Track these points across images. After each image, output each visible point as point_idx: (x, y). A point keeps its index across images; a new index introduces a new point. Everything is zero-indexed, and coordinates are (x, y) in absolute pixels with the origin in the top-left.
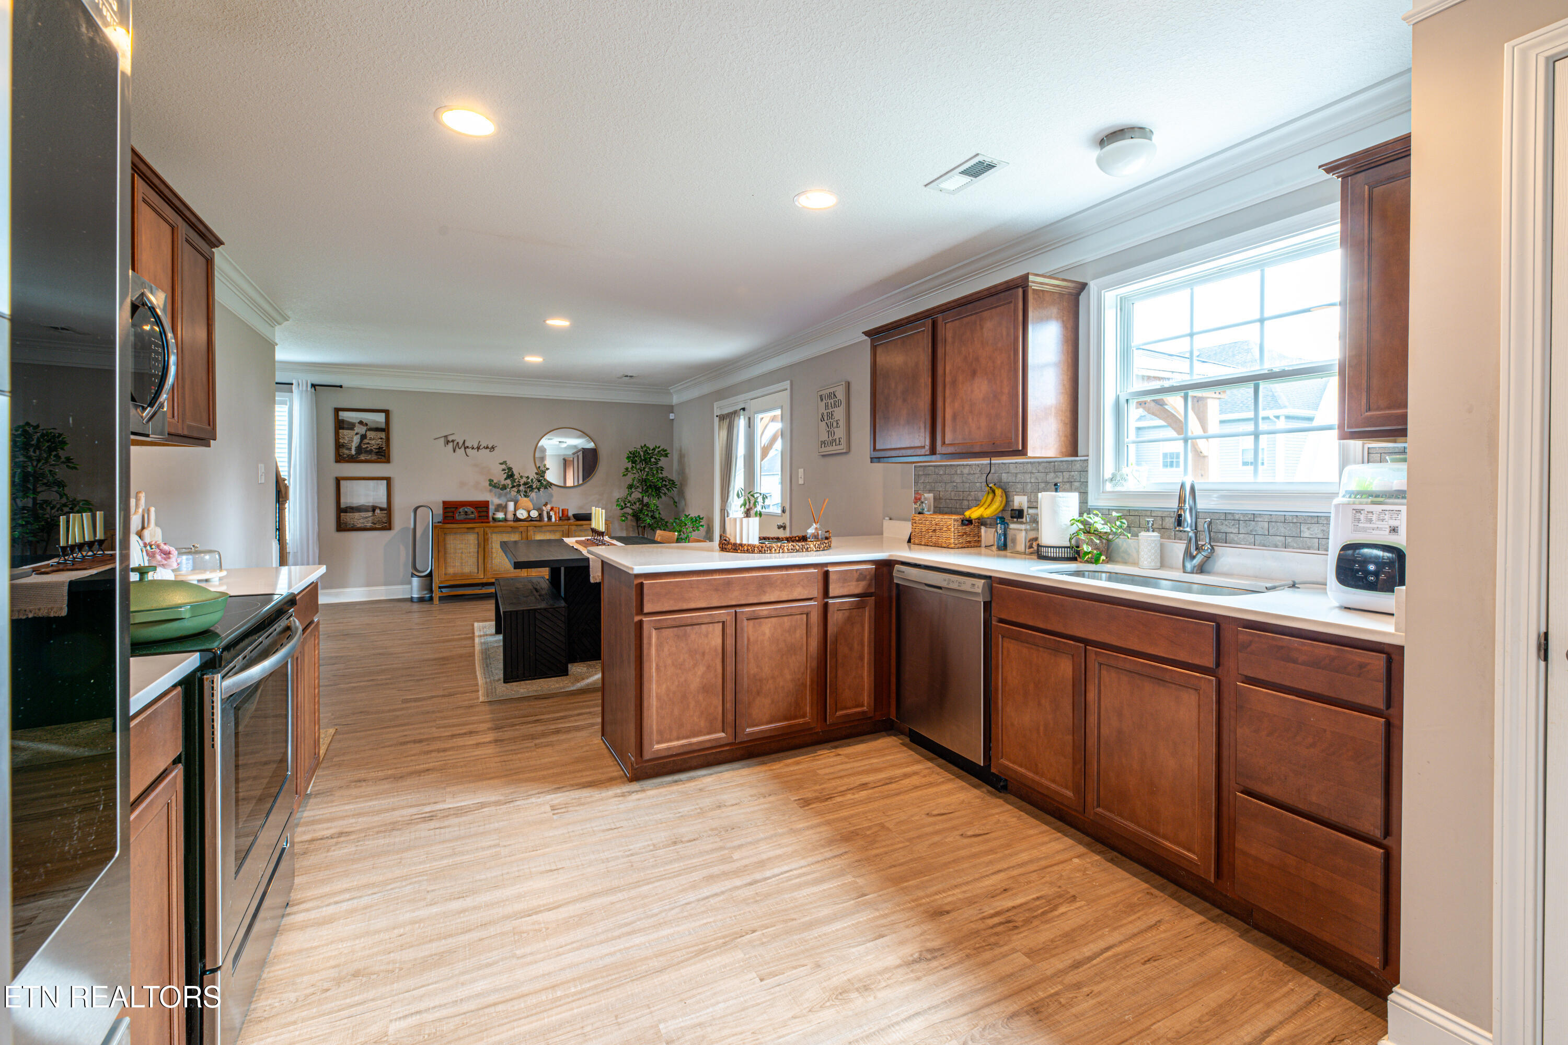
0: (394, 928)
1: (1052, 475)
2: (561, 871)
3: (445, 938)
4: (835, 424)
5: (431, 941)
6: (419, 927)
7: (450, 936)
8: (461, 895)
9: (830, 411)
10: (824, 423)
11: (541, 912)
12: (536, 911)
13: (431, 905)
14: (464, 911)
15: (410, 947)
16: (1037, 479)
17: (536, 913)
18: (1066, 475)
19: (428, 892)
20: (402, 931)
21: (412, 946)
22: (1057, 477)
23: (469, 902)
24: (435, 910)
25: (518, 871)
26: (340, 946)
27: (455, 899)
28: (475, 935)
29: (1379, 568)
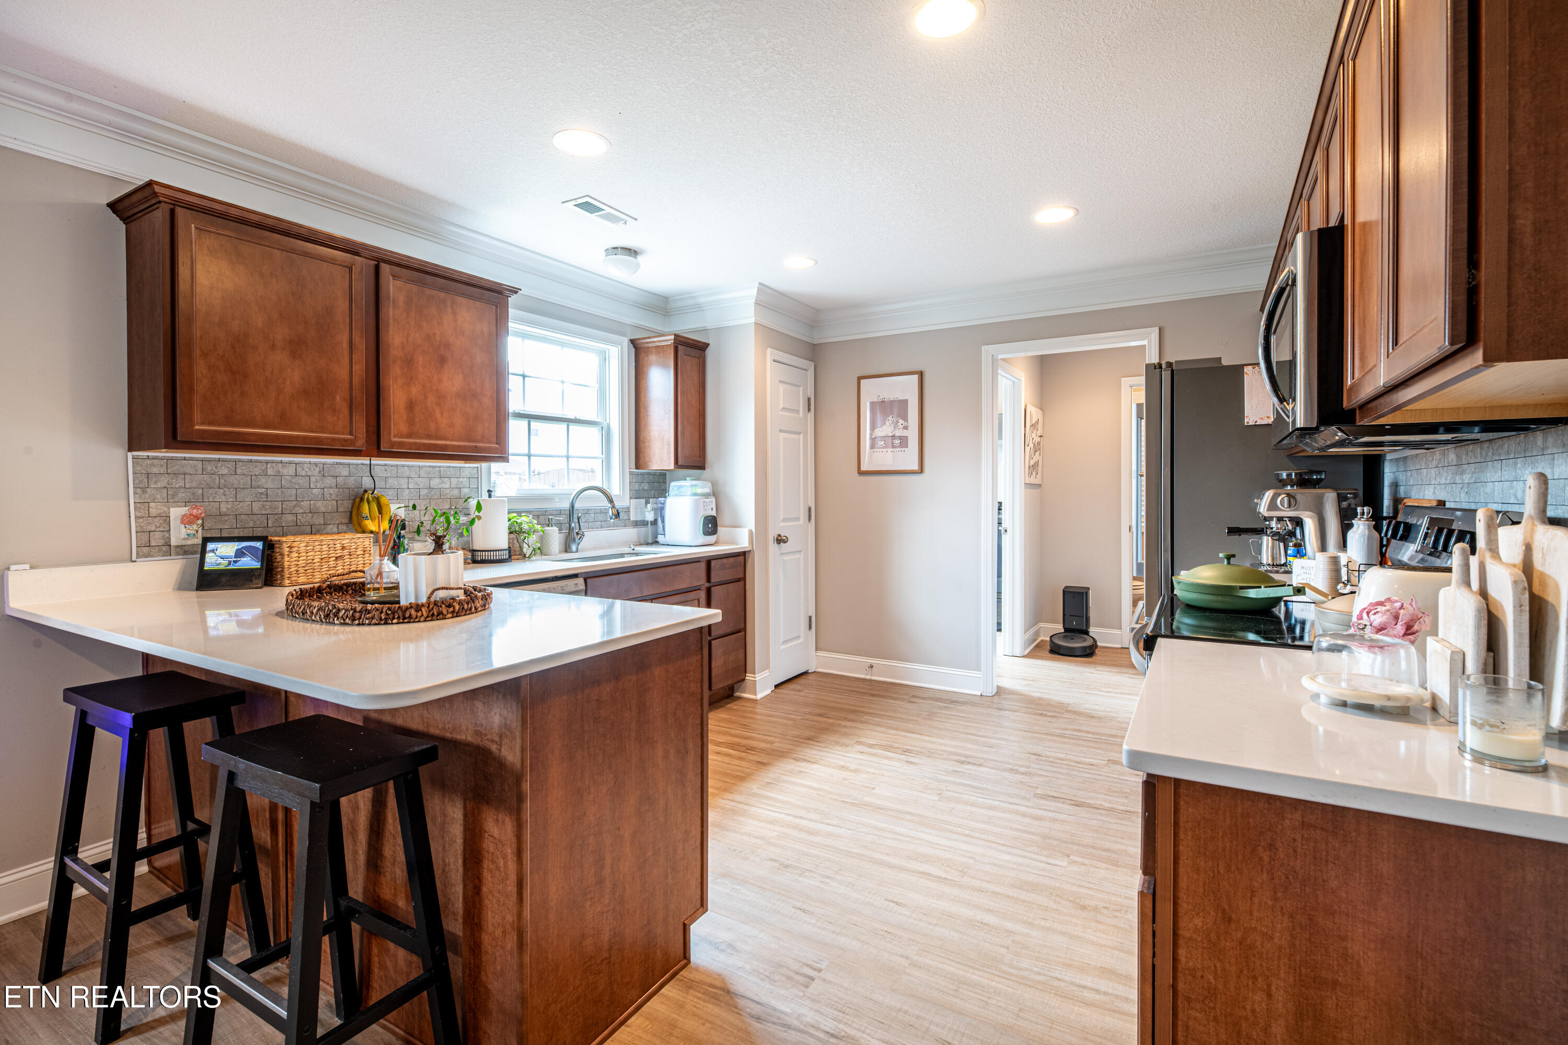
0: (1048, 928)
1: (437, 481)
2: (891, 898)
3: (1013, 897)
5: (1024, 901)
6: (1028, 918)
7: (1008, 897)
8: (982, 926)
11: (936, 877)
12: (939, 879)
13: (1011, 932)
14: (988, 911)
15: (1041, 905)
16: (417, 484)
17: (940, 878)
18: (454, 481)
19: (1008, 948)
20: (1042, 923)
21: (1039, 905)
22: (443, 482)
23: (981, 916)
24: (1010, 925)
25: (920, 920)
26: (1095, 938)
27: (989, 926)
28: (991, 887)
29: (711, 525)
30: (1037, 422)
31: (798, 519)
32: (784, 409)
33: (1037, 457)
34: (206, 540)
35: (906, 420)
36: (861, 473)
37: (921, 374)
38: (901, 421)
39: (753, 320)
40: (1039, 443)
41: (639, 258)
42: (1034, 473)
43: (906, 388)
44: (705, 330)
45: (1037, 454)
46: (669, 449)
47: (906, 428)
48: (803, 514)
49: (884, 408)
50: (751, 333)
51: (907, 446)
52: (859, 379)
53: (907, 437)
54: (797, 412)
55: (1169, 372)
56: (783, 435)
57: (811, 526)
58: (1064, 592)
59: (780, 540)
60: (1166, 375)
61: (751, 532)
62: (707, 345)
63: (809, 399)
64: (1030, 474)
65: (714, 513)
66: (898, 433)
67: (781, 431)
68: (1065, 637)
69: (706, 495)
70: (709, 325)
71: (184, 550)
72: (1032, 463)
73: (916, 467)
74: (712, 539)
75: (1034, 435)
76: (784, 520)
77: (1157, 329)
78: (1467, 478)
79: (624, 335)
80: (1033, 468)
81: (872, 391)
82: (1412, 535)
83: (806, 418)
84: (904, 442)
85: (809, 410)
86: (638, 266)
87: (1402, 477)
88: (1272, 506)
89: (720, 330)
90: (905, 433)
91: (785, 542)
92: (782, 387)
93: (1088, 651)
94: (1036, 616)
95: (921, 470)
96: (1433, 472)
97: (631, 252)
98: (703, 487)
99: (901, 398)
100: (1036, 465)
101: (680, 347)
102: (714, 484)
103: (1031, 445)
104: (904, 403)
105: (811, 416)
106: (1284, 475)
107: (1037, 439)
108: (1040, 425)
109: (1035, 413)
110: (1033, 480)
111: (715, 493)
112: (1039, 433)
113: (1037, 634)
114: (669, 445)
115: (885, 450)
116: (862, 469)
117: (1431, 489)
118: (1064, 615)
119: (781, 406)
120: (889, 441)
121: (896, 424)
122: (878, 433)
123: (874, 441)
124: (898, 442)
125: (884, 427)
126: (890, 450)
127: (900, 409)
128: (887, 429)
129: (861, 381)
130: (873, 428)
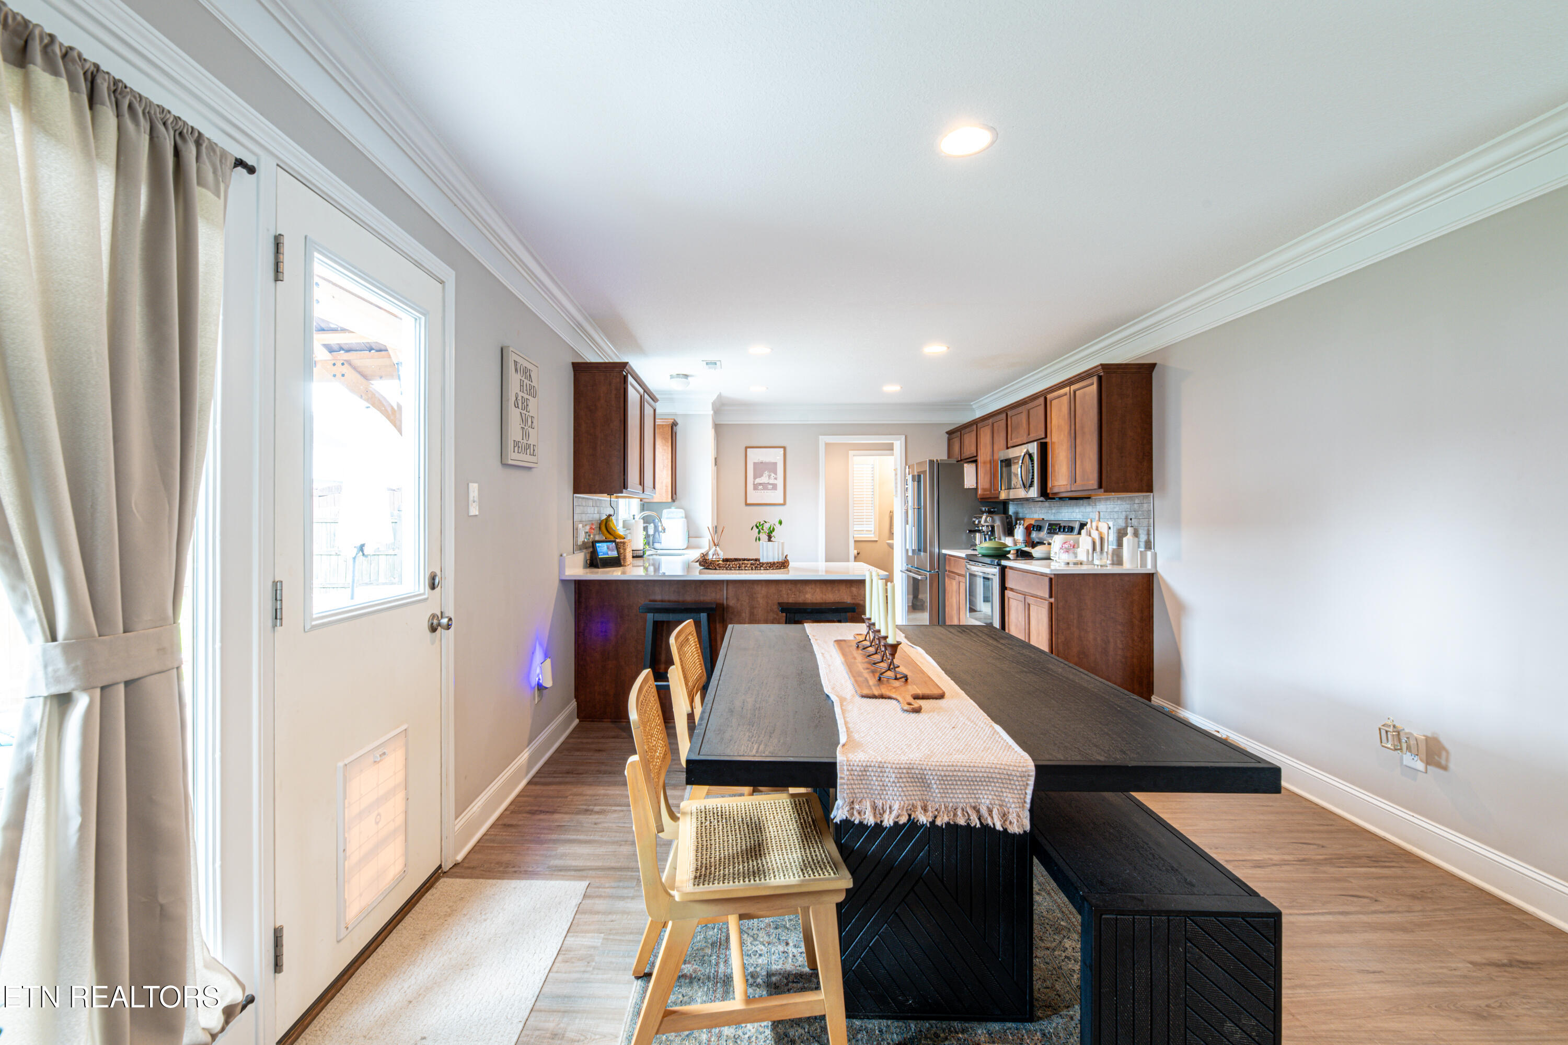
35: (776, 474)
36: (747, 504)
37: (784, 448)
38: (773, 475)
39: (710, 414)
41: (689, 378)
43: (775, 456)
47: (776, 479)
49: (760, 468)
51: (776, 490)
52: (746, 448)
53: (776, 484)
55: (937, 464)
60: (935, 465)
62: (677, 424)
63: (715, 459)
66: (772, 481)
69: (685, 519)
73: (782, 502)
77: (904, 437)
78: (1053, 511)
81: (755, 456)
82: (1042, 529)
84: (775, 487)
85: (716, 464)
86: (689, 383)
87: (1020, 510)
88: (986, 521)
89: (686, 416)
90: (775, 482)
95: (784, 504)
96: (1038, 509)
97: (686, 376)
98: (684, 514)
99: (772, 461)
104: (775, 464)
105: (716, 469)
106: (983, 509)
115: (762, 491)
116: (748, 502)
117: (1037, 514)
120: (765, 486)
121: (769, 476)
122: (758, 481)
123: (756, 487)
124: (770, 487)
125: (762, 478)
126: (765, 491)
127: (772, 467)
128: (764, 479)
129: (748, 450)
130: (755, 478)
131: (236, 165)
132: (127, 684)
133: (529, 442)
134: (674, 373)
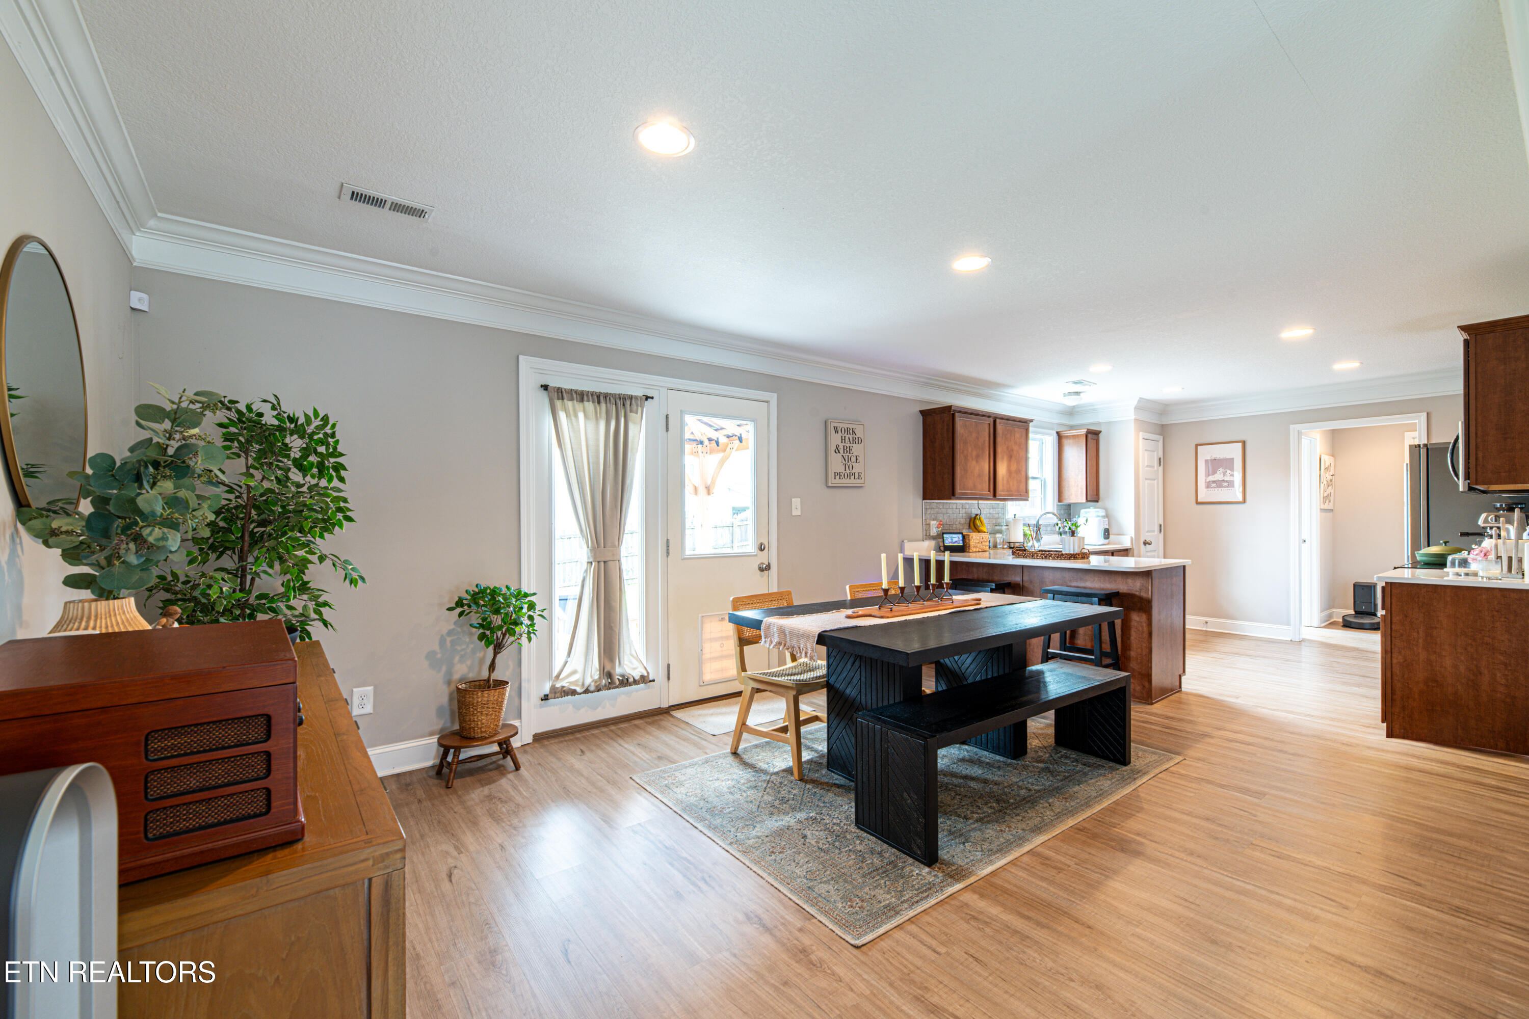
4: (853, 459)
9: (848, 445)
10: (839, 456)
18: (997, 510)
29: (1107, 533)
30: (1330, 465)
31: (1154, 531)
32: (1147, 466)
33: (1330, 490)
34: (943, 533)
35: (1233, 470)
36: (1198, 503)
37: (1243, 442)
38: (1228, 471)
39: (1133, 417)
40: (1331, 480)
42: (1327, 502)
43: (1232, 451)
44: (1099, 424)
45: (1330, 488)
46: (1082, 492)
47: (1232, 475)
48: (1157, 529)
49: (1215, 464)
50: (1132, 427)
51: (1234, 487)
52: (1197, 446)
53: (1234, 481)
54: (1153, 467)
55: (1425, 450)
56: (1147, 482)
57: (1161, 536)
58: (1354, 585)
59: (1145, 543)
60: (1423, 452)
61: (1132, 538)
62: (1100, 432)
63: (1160, 459)
64: (1324, 502)
65: (1107, 527)
66: (1227, 478)
67: (1146, 479)
68: (1355, 617)
69: (1103, 517)
70: (1101, 421)
71: (934, 538)
72: (1326, 494)
73: (1240, 500)
74: (1107, 541)
75: (1327, 475)
76: (1148, 532)
77: (1425, 414)
79: (1053, 429)
80: (1327, 498)
81: (1206, 453)
83: (1158, 470)
84: (1231, 484)
85: (1160, 465)
88: (1486, 522)
89: (1109, 423)
90: (1233, 479)
91: (1150, 544)
92: (1146, 454)
93: (1376, 626)
94: (1330, 602)
95: (1244, 501)
98: (1102, 513)
99: (1229, 457)
100: (1329, 496)
101: (1089, 436)
102: (1106, 510)
103: (1325, 482)
104: (1232, 459)
105: (1161, 468)
107: (1330, 478)
108: (1332, 468)
109: (1327, 460)
110: (1326, 506)
111: (1107, 516)
112: (1331, 473)
113: (1330, 616)
114: (1082, 489)
115: (1216, 489)
116: (1199, 501)
118: (1354, 602)
119: (1146, 464)
120: (1219, 484)
121: (1224, 474)
122: (1211, 478)
123: (1208, 485)
124: (1226, 484)
125: (1216, 475)
126: (1220, 489)
127: (1227, 464)
128: (1218, 476)
129: (1199, 447)
130: (1208, 475)
131: (646, 400)
132: (605, 562)
133: (853, 472)
134: (1066, 392)
